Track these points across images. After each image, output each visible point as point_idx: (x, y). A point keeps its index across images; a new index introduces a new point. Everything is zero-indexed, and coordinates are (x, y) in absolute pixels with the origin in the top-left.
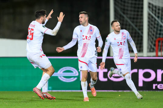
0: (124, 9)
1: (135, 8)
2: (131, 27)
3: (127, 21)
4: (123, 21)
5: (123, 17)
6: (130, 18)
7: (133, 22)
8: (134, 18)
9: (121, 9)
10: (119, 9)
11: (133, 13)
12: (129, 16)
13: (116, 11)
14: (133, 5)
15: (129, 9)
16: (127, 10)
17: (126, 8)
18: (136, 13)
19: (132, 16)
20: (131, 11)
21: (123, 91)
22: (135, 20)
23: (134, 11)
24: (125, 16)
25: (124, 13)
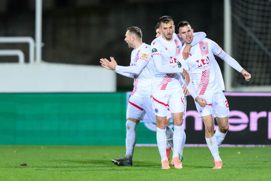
0: (247, 19)
1: (263, 17)
2: (257, 47)
3: (250, 38)
4: (245, 37)
5: (245, 32)
6: (256, 33)
7: (260, 39)
8: (261, 33)
9: (242, 18)
10: (238, 19)
11: (259, 25)
12: (253, 29)
13: (233, 22)
14: (261, 13)
15: (255, 18)
16: (252, 21)
17: (249, 17)
18: (265, 25)
19: (259, 30)
20: (257, 21)
21: (244, 145)
22: (263, 36)
23: (262, 22)
24: (248, 30)
25: (246, 25)
